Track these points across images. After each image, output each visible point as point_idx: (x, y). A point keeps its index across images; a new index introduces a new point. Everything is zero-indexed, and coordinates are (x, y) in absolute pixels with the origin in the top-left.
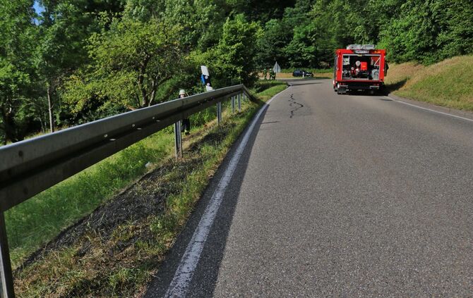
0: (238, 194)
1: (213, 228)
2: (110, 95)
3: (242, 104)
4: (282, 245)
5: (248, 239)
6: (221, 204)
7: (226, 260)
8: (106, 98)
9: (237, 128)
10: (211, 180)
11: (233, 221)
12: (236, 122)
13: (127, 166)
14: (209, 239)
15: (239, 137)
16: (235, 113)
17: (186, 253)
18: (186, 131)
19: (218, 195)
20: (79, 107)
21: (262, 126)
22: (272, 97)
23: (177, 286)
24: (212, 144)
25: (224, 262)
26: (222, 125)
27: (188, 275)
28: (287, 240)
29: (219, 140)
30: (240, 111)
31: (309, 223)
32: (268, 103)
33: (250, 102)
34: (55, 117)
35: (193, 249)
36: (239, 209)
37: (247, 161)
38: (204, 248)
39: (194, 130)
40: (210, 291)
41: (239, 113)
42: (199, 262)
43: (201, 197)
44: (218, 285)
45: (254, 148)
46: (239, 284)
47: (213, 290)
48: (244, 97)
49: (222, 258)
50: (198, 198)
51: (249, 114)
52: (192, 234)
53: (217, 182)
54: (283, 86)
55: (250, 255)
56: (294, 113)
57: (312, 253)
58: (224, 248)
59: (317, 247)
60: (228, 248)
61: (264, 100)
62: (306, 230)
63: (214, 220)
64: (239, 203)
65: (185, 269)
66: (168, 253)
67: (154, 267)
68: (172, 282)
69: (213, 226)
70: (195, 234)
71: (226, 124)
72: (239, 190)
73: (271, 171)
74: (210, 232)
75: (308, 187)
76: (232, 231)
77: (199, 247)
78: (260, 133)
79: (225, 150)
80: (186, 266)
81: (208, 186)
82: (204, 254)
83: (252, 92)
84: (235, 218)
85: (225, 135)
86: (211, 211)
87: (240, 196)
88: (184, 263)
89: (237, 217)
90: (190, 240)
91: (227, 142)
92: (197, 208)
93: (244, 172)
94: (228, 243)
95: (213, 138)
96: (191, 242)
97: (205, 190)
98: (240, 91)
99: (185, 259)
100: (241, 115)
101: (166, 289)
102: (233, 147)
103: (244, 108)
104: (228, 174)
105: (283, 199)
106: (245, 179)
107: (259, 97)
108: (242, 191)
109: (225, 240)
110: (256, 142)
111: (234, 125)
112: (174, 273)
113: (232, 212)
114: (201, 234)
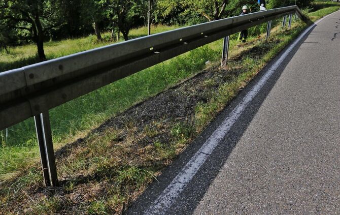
0: (257, 111)
1: (222, 142)
2: (190, 5)
3: (293, 22)
4: (275, 175)
5: (247, 161)
6: (239, 118)
7: (219, 179)
8: (187, 7)
9: (280, 45)
10: (240, 92)
11: (242, 139)
12: (281, 39)
13: (191, 61)
14: (214, 152)
15: (278, 54)
16: (284, 30)
17: (189, 163)
18: (243, 39)
19: (240, 109)
20: (167, 12)
21: (303, 45)
22: (322, 17)
23: (168, 194)
24: (254, 57)
25: (216, 181)
26: (269, 40)
27: (181, 186)
28: (282, 171)
29: (260, 54)
30: (288, 28)
31: (310, 157)
32: (316, 23)
33: (301, 21)
34: (154, 17)
35: (197, 160)
36: (252, 126)
37: (277, 79)
38: (207, 161)
39: (250, 39)
40: (192, 207)
41: (287, 31)
42: (196, 174)
43: (225, 108)
44: (202, 203)
45: (288, 66)
46: (220, 208)
47: (195, 207)
48: (295, 16)
49: (216, 175)
50: (222, 108)
51: (295, 32)
52: (203, 144)
53: (244, 95)
54: (336, 7)
55: (241, 178)
56: (337, 35)
57: (300, 193)
58: (223, 165)
59: (307, 186)
60: (226, 166)
61: (313, 21)
62: (303, 165)
63: (226, 134)
64: (254, 120)
65: (181, 179)
66: (176, 158)
67: (159, 169)
68: (166, 189)
69: (223, 140)
70: (204, 144)
71: (272, 40)
72: (259, 107)
73: (295, 93)
74: (218, 146)
75: (322, 117)
76: (236, 148)
77: (202, 159)
78: (299, 51)
79: (261, 65)
80: (184, 176)
81: (234, 98)
82: (203, 168)
83: (304, 12)
84: (244, 136)
85: (267, 50)
86: (227, 124)
87: (258, 113)
88: (184, 172)
89: (246, 136)
90: (198, 149)
91: (266, 57)
92: (218, 118)
93: (270, 89)
94: (228, 161)
95: (256, 52)
96: (198, 152)
97: (231, 101)
98: (293, 11)
99: (187, 168)
100: (288, 32)
101: (159, 195)
102: (270, 63)
103: (293, 26)
104: (256, 88)
105: (295, 125)
106: (268, 97)
107: (310, 17)
108: (261, 109)
109: (227, 156)
110: (292, 61)
111: (278, 42)
112: (171, 180)
113: (244, 128)
114: (209, 146)
